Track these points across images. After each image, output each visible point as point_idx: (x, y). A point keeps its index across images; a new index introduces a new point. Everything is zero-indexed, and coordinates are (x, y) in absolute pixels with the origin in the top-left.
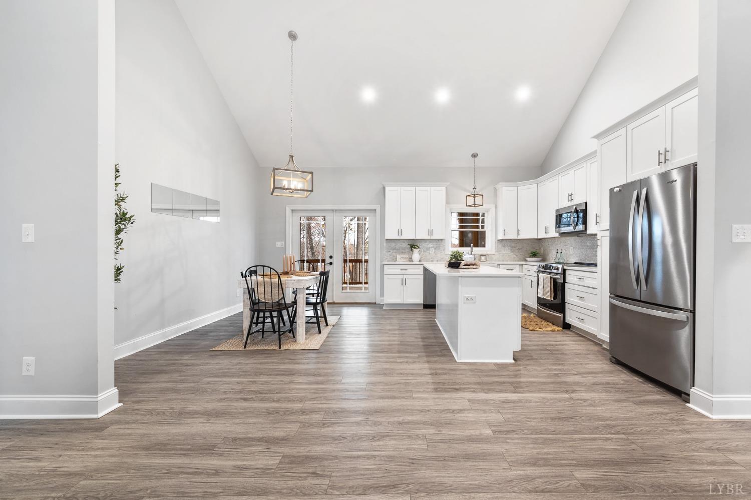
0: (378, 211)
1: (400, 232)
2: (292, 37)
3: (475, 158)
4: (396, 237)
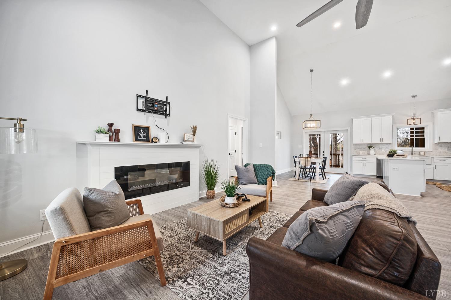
0: (349, 131)
1: (362, 140)
2: (311, 71)
3: (415, 98)
4: (359, 142)
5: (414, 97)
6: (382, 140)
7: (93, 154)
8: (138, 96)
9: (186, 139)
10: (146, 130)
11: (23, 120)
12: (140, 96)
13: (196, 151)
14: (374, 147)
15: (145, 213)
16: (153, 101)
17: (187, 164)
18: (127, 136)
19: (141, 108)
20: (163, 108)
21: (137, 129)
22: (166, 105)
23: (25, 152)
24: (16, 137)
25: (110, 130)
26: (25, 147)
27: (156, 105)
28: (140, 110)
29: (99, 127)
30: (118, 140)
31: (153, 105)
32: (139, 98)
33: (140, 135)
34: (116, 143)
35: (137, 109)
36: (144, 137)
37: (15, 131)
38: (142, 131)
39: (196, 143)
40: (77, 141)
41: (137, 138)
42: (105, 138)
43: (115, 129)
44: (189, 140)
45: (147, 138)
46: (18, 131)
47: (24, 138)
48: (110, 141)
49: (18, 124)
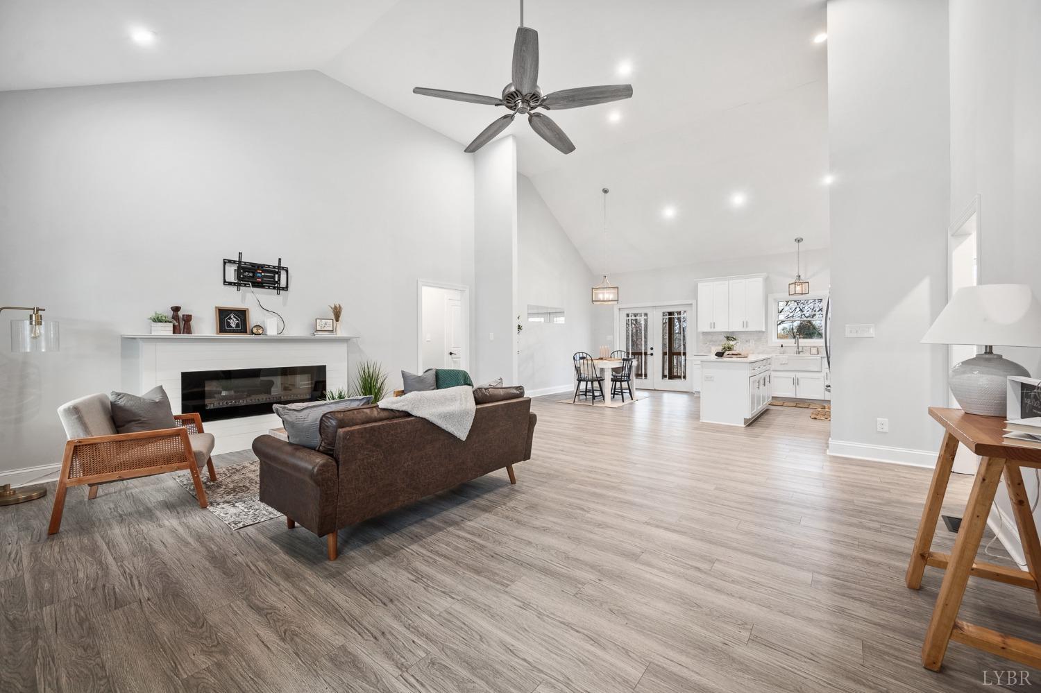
0: (694, 305)
1: (713, 325)
2: (605, 191)
3: (800, 243)
4: (709, 330)
5: (799, 241)
6: (745, 324)
7: (147, 353)
8: (225, 262)
9: (319, 328)
10: (242, 314)
11: (41, 310)
12: (230, 261)
13: (342, 349)
14: (735, 339)
15: (205, 432)
16: (255, 267)
17: (321, 370)
18: (206, 325)
19: (233, 280)
20: (274, 277)
21: (223, 314)
22: (279, 273)
23: (43, 350)
24: (31, 331)
25: (176, 317)
26: (43, 344)
27: (259, 274)
28: (230, 284)
29: (156, 313)
30: (189, 332)
31: (253, 273)
32: (227, 265)
33: (229, 323)
34: (186, 336)
35: (225, 281)
36: (237, 325)
37: (31, 324)
38: (232, 317)
39: (341, 333)
40: (122, 334)
41: (223, 327)
42: (166, 330)
43: (183, 315)
44: (325, 329)
45: (243, 327)
46: (34, 324)
47: (43, 332)
48: (174, 333)
49: (34, 316)
